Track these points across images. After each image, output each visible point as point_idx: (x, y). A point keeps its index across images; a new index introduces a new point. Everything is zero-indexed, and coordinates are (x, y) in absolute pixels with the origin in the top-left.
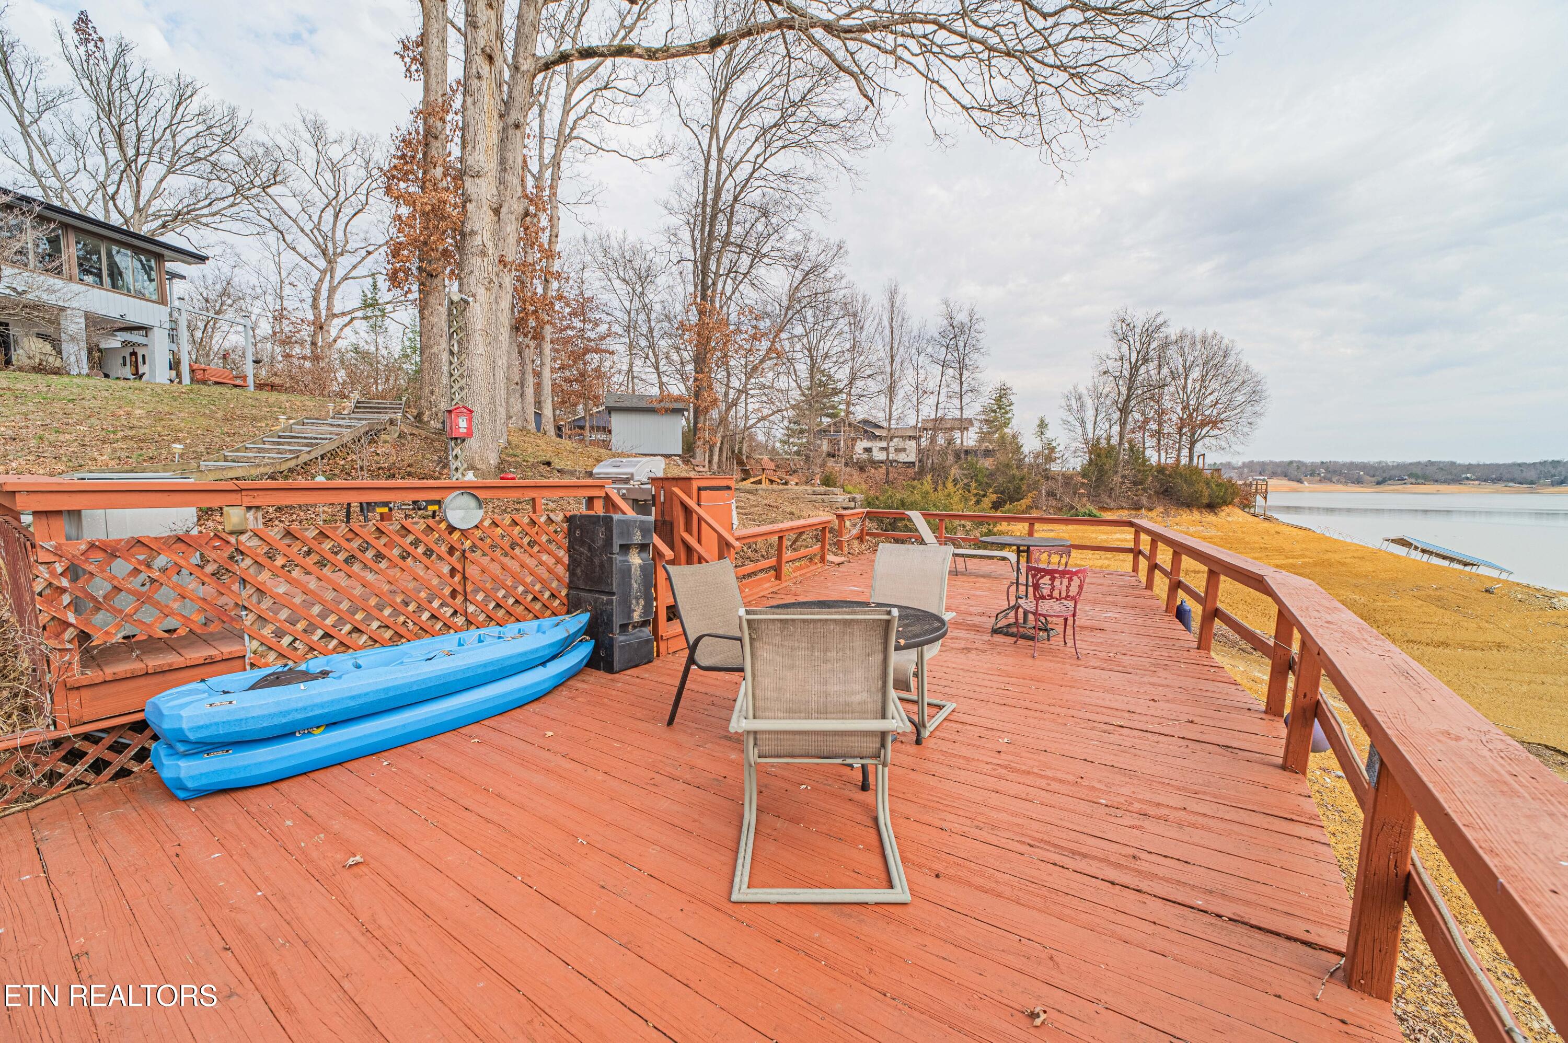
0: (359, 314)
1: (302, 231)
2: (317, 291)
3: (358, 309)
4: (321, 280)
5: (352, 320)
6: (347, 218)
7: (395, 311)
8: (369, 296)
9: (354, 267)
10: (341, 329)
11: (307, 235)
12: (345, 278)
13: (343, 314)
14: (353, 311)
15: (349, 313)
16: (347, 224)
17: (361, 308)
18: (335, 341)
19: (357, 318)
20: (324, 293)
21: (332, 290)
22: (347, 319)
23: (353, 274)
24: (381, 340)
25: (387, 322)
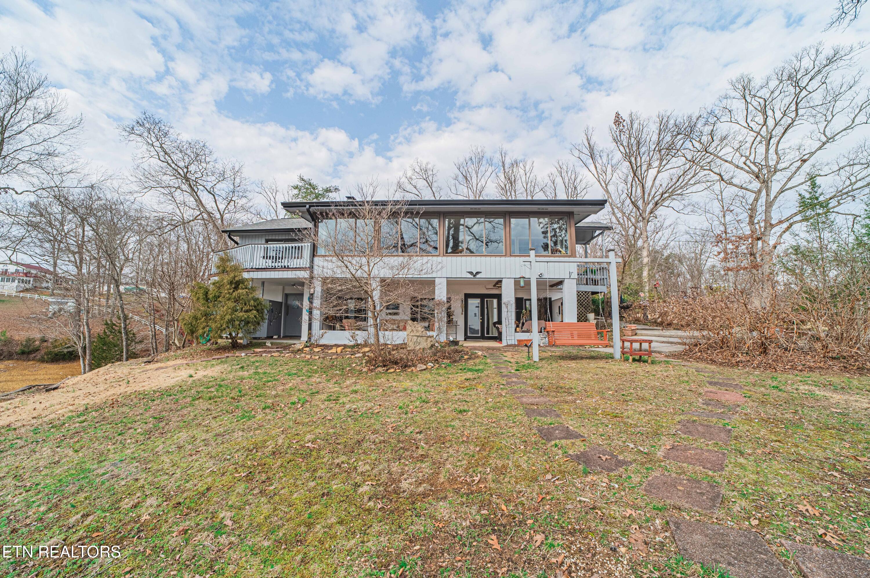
0: (798, 218)
1: (737, 167)
2: (753, 210)
3: (796, 214)
4: (756, 200)
5: (791, 225)
6: (778, 138)
7: (839, 204)
8: (807, 196)
9: (790, 179)
10: (781, 236)
11: (742, 169)
12: (782, 191)
13: (781, 222)
14: (791, 217)
15: (787, 220)
16: (778, 142)
17: (800, 212)
18: (775, 247)
19: (796, 222)
20: (761, 208)
21: (769, 205)
22: (785, 225)
23: (789, 185)
24: (826, 235)
25: (832, 216)
